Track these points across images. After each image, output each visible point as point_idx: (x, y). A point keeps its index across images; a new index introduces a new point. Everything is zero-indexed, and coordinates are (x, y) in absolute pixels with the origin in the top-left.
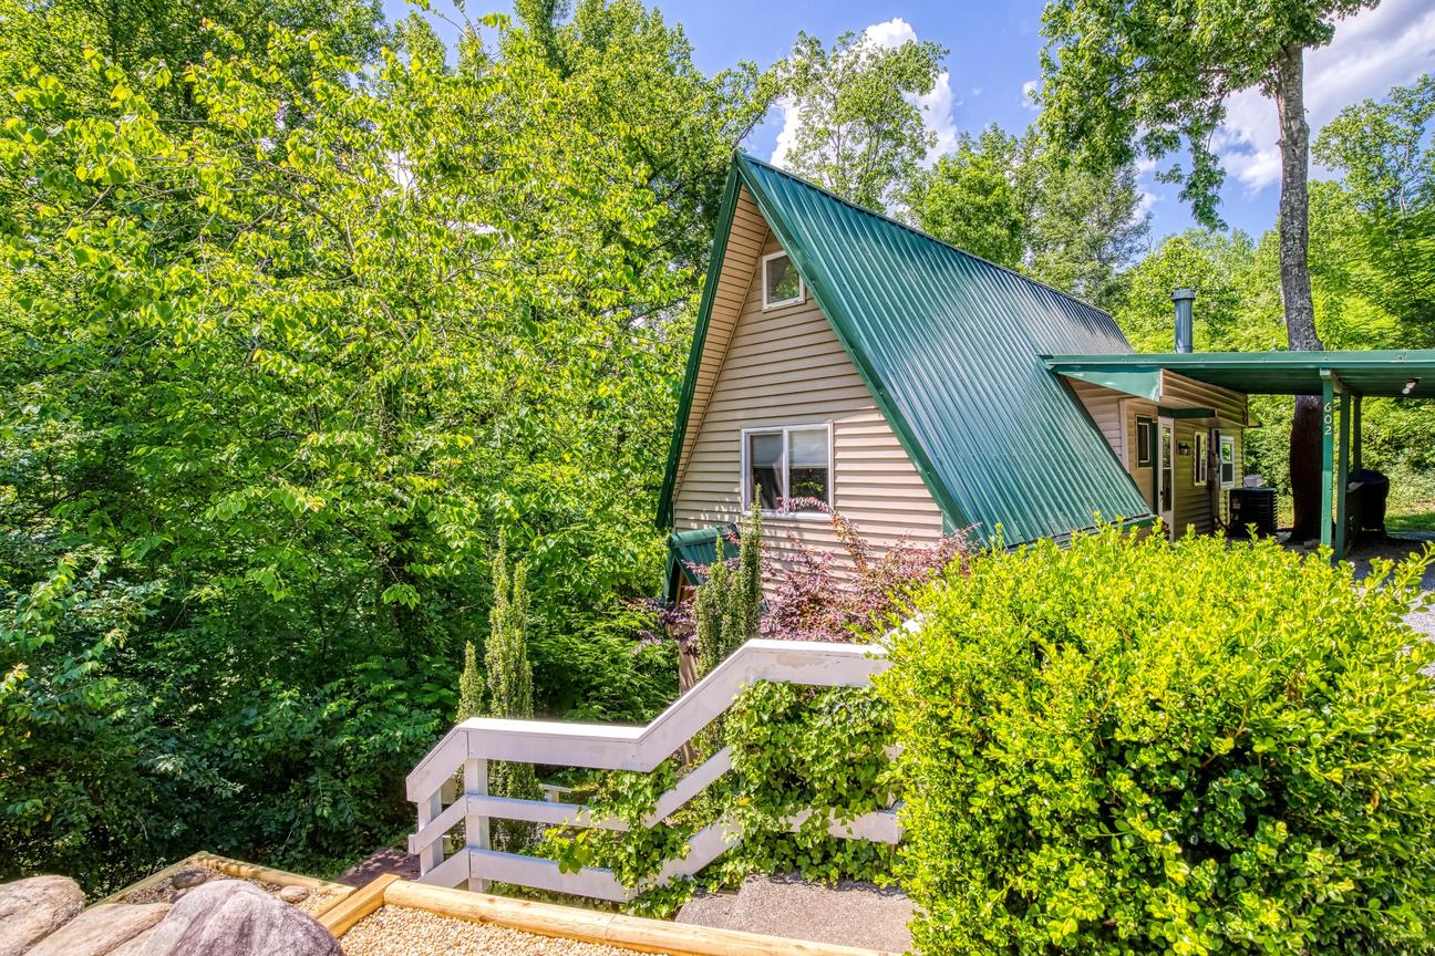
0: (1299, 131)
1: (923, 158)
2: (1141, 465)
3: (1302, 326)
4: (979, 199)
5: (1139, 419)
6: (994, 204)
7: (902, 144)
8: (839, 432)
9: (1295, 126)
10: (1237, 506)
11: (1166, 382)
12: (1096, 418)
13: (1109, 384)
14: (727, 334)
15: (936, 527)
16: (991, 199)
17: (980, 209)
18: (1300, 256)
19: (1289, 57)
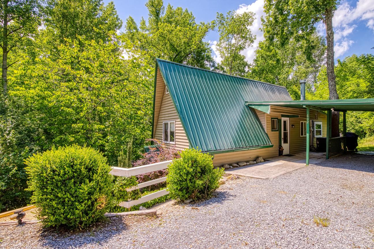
0: (331, 33)
1: (253, 43)
2: (272, 131)
3: (332, 90)
4: (268, 53)
5: (272, 118)
6: (272, 55)
7: (247, 40)
8: (176, 123)
9: (329, 32)
10: (318, 143)
11: (271, 109)
12: (260, 118)
13: (259, 109)
14: (161, 99)
15: (188, 146)
16: (271, 54)
17: (269, 56)
18: (331, 70)
19: (328, 12)
